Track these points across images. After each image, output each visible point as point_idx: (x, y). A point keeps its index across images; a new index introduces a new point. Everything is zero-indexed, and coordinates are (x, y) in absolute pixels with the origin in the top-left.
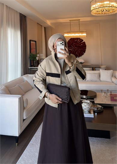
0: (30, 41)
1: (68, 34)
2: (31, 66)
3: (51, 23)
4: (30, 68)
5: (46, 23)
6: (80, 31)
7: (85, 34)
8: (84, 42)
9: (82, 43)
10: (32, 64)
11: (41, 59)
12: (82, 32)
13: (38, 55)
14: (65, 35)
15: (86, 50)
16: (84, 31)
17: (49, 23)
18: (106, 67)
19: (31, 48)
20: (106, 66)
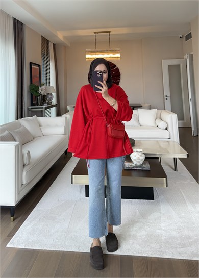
0: (31, 64)
1: (92, 55)
4: (32, 108)
5: (57, 37)
6: (111, 49)
7: (118, 55)
8: (118, 69)
9: (113, 71)
10: (34, 102)
11: (48, 94)
12: (114, 51)
13: (43, 87)
14: (88, 56)
15: (121, 81)
16: (117, 49)
19: (33, 75)
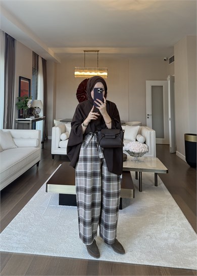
0: (20, 78)
1: (80, 72)
3: (55, 54)
4: (19, 120)
6: (99, 68)
10: (21, 115)
11: (36, 107)
12: (101, 70)
13: (31, 101)
14: (77, 73)
16: (104, 68)
19: (21, 89)
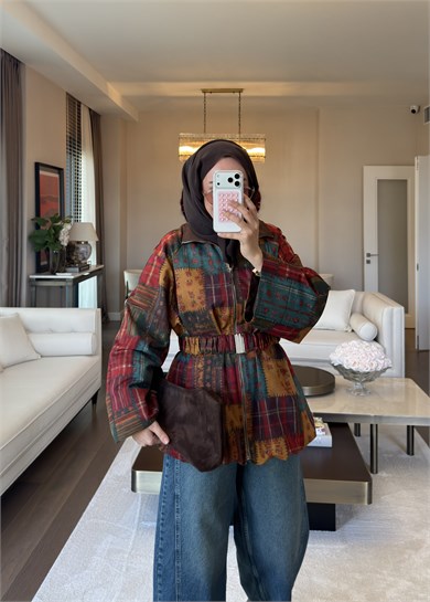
0: (38, 166)
1: (194, 146)
2: (39, 270)
3: (124, 98)
4: (38, 280)
5: (106, 96)
6: (242, 135)
7: (260, 151)
10: (43, 263)
11: (79, 243)
12: (249, 141)
14: (184, 150)
16: (258, 135)
17: (115, 94)
18: (332, 278)
19: (41, 195)
20: (331, 275)
